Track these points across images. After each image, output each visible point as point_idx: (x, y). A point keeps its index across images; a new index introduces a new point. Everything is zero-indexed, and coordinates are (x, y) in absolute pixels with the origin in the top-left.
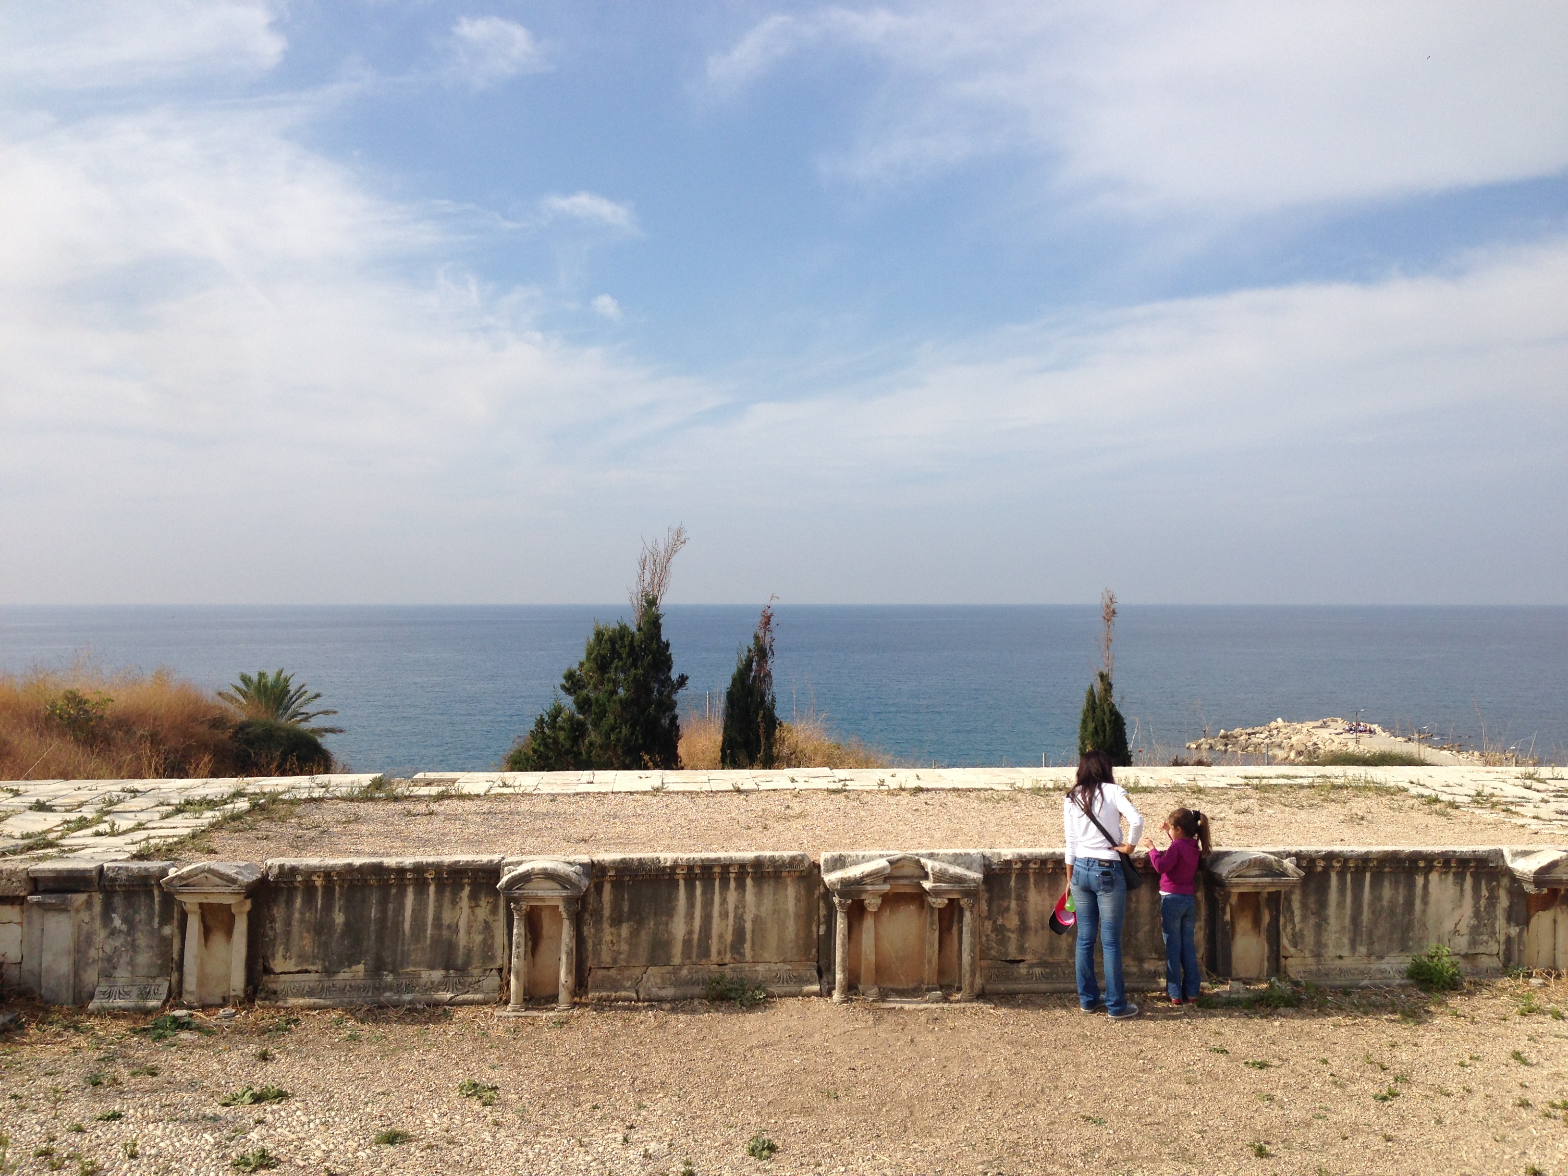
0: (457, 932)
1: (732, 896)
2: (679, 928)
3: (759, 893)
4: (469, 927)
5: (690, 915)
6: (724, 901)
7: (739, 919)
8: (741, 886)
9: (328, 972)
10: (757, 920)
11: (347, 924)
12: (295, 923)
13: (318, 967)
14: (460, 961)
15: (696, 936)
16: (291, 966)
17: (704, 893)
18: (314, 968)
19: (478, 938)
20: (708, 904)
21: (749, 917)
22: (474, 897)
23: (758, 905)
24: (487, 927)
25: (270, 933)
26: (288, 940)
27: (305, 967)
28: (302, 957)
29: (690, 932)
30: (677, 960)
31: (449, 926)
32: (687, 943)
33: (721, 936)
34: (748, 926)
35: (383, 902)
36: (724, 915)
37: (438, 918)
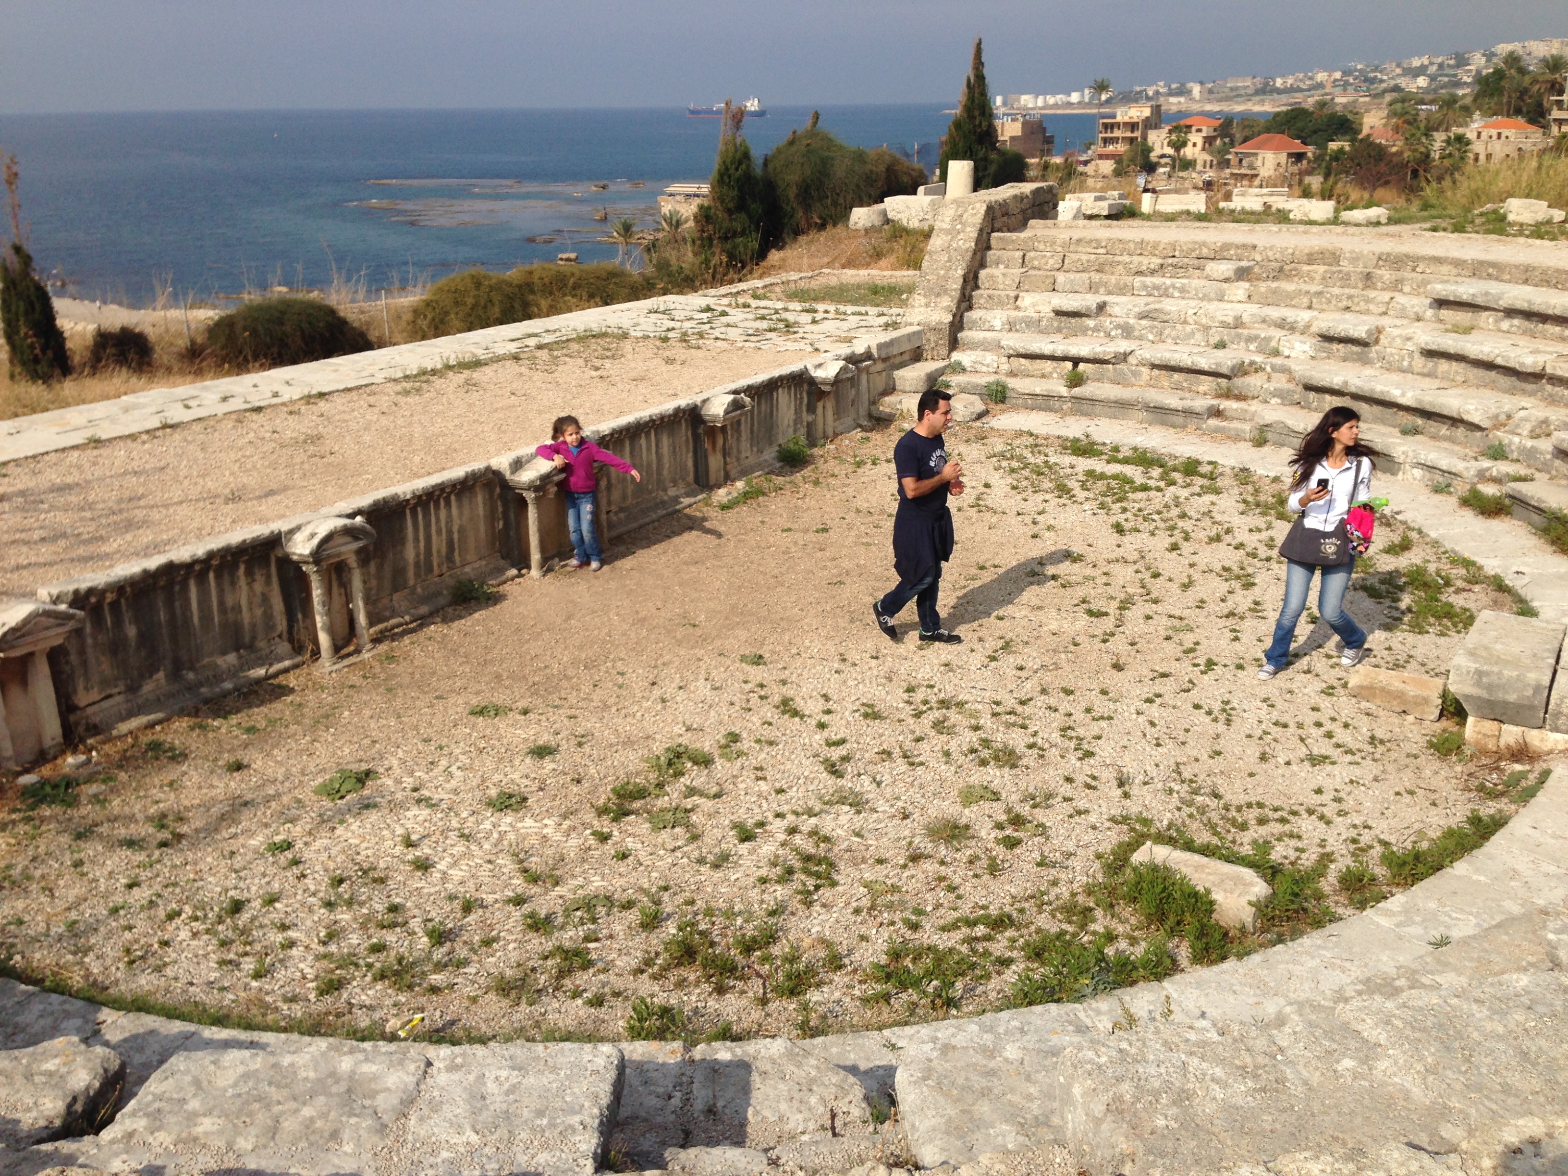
0: (240, 611)
1: (443, 514)
2: (410, 553)
3: (460, 506)
4: (250, 603)
5: (417, 539)
6: (438, 520)
7: (450, 532)
8: (448, 503)
9: (133, 689)
10: (461, 530)
11: (141, 635)
12: (90, 651)
13: (121, 687)
14: (247, 639)
15: (422, 557)
16: (95, 695)
17: (424, 517)
18: (117, 690)
19: (259, 612)
20: (428, 526)
21: (455, 529)
22: (249, 573)
23: (461, 514)
24: (265, 599)
25: (67, 668)
26: (86, 671)
27: (109, 692)
28: (105, 683)
29: (418, 555)
30: (411, 582)
31: (233, 608)
32: (417, 564)
33: (439, 552)
34: (456, 536)
35: (170, 603)
36: (439, 532)
37: (221, 603)
